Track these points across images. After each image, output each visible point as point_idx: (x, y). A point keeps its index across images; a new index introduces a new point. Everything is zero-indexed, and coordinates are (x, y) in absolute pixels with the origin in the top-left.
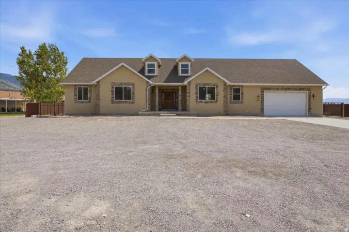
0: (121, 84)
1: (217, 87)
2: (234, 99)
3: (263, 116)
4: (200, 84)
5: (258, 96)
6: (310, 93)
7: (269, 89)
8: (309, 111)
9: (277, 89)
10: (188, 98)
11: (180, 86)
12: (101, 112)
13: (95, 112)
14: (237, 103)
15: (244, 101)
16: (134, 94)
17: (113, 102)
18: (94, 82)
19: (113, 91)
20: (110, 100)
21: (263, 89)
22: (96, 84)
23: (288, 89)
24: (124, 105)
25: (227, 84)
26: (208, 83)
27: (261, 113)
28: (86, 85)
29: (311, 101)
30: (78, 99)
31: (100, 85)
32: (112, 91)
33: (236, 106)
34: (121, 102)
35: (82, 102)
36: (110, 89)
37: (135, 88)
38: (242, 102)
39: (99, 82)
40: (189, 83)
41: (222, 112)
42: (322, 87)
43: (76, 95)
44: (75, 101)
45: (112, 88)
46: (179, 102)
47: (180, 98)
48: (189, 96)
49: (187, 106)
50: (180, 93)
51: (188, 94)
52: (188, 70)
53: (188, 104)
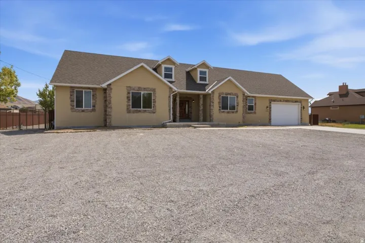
0: (139, 88)
1: (237, 97)
2: (249, 110)
3: (271, 125)
4: (223, 93)
5: (267, 107)
6: (301, 105)
7: (275, 100)
8: (301, 120)
9: (281, 101)
10: (212, 108)
11: (202, 94)
12: (113, 124)
13: (105, 124)
14: (251, 113)
15: (256, 111)
16: (155, 102)
17: (129, 111)
18: (104, 85)
19: (130, 98)
20: (125, 107)
21: (272, 100)
22: (106, 87)
23: (287, 101)
24: (143, 115)
25: (246, 95)
26: (230, 92)
27: (269, 123)
28: (89, 88)
29: (302, 112)
30: (76, 107)
31: (111, 89)
32: (128, 97)
33: (250, 117)
34: (140, 111)
35: (83, 111)
36: (125, 95)
37: (157, 95)
38: (255, 113)
39: (110, 85)
40: (213, 92)
41: (241, 123)
42: (308, 100)
43: (72, 101)
44: (72, 109)
45: (129, 93)
46: (201, 112)
47: (201, 108)
48: (213, 106)
49: (211, 116)
50: (201, 102)
51: (212, 104)
52: (206, 77)
53: (212, 114)
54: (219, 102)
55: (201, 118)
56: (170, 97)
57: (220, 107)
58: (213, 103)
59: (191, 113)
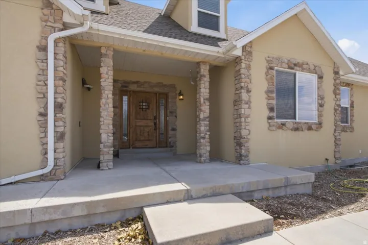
1: (320, 79)
10: (244, 110)
14: (344, 129)
26: (300, 59)
38: (352, 129)
40: (247, 50)
41: (332, 160)
46: (203, 127)
47: (205, 111)
48: (248, 103)
49: (239, 142)
50: (204, 90)
51: (244, 96)
52: (218, 17)
53: (244, 133)
54: (269, 92)
55: (205, 148)
56: (43, 49)
57: (271, 109)
58: (249, 91)
59: (174, 129)
